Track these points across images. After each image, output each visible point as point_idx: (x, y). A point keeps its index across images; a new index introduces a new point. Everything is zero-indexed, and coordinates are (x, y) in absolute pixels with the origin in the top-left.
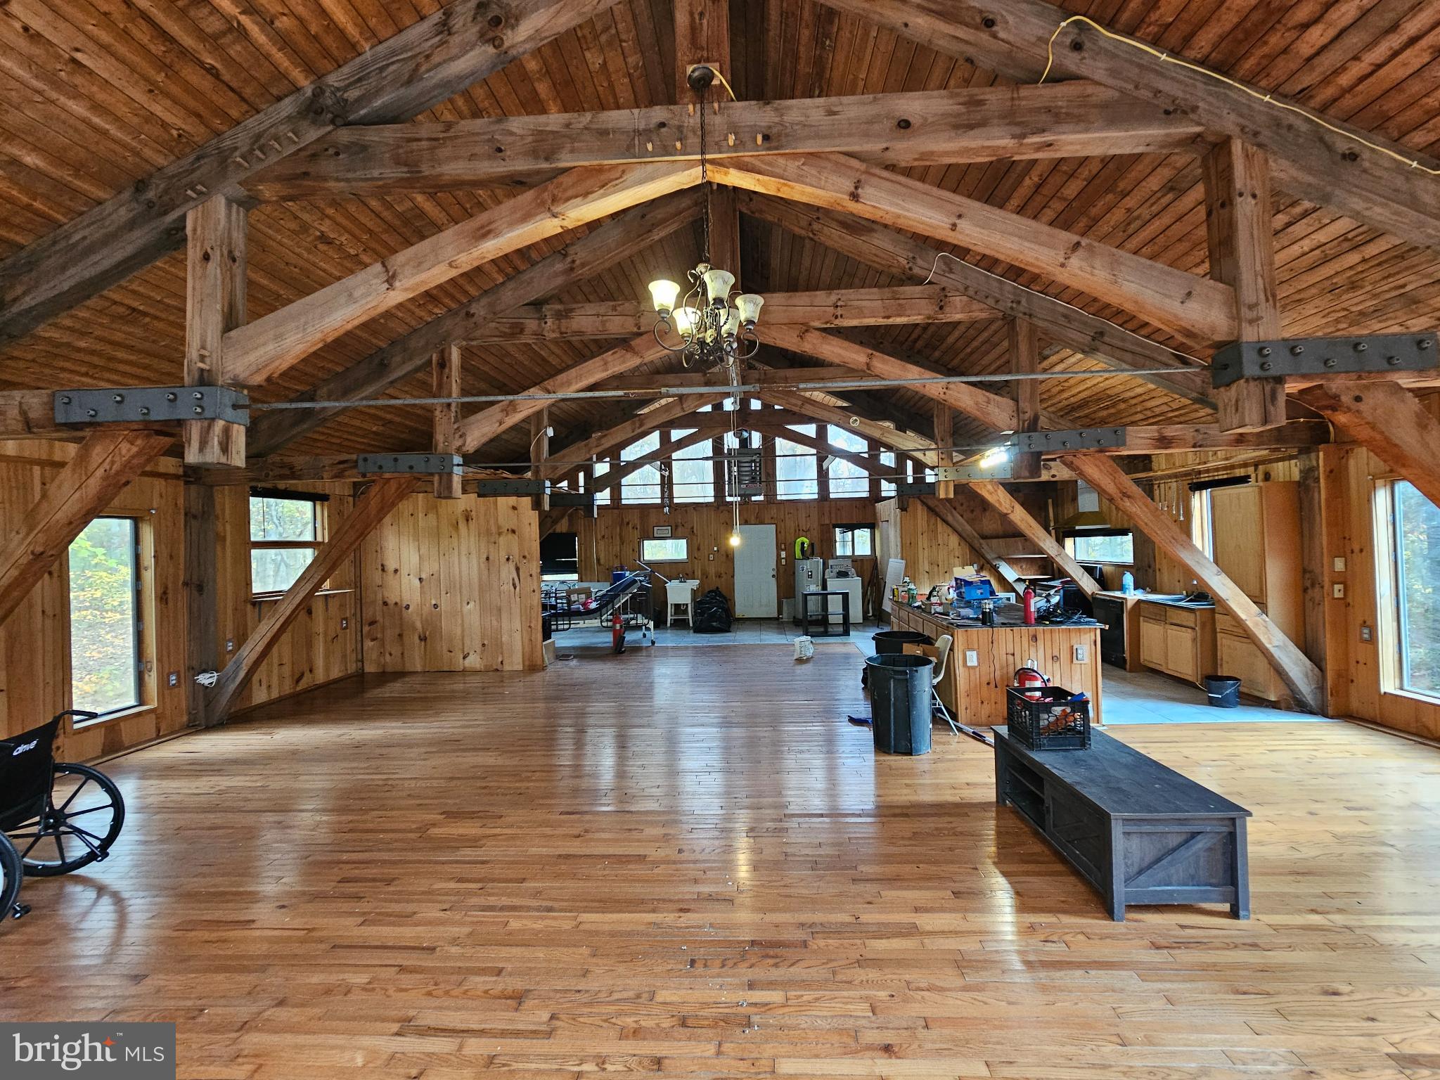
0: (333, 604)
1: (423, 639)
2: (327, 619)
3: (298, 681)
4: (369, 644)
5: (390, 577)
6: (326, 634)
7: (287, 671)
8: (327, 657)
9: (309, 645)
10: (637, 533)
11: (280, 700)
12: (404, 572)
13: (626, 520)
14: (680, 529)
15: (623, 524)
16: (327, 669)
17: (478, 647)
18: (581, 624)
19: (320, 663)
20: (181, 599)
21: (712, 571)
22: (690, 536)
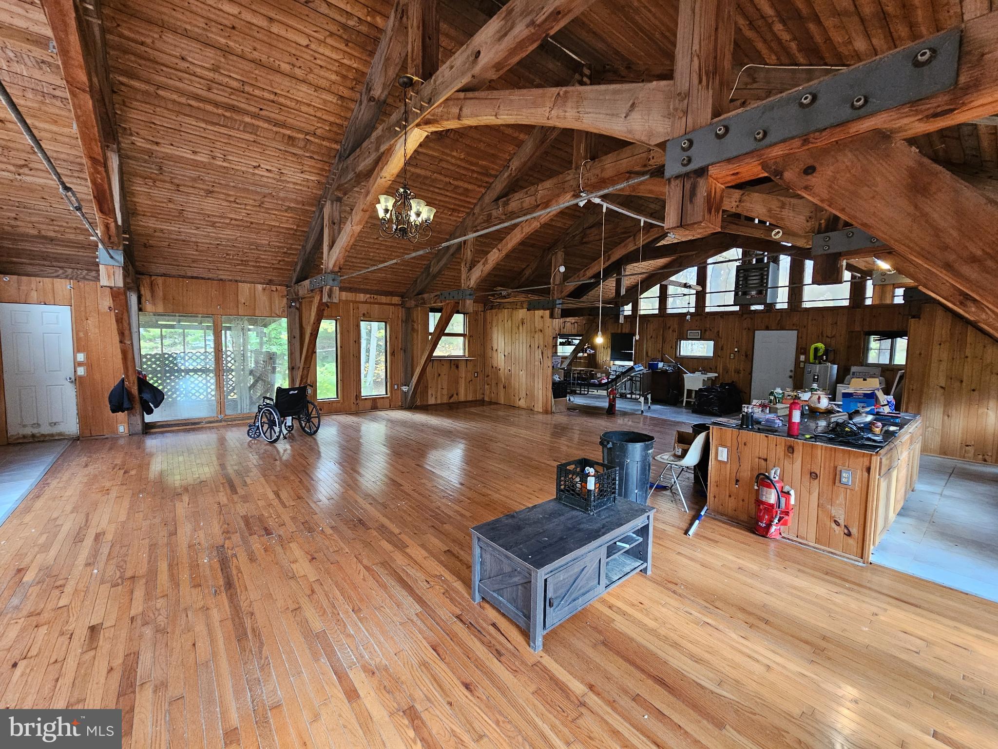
0: (470, 365)
1: (504, 387)
2: (466, 372)
3: (450, 398)
4: (486, 386)
5: (494, 353)
6: (466, 378)
7: (445, 392)
8: (466, 390)
9: (457, 382)
10: (675, 334)
11: (441, 404)
12: (499, 351)
13: (668, 325)
14: (707, 333)
15: (665, 328)
16: (466, 395)
17: (524, 395)
18: (595, 392)
19: (462, 391)
20: (400, 356)
21: (732, 367)
22: (716, 338)
